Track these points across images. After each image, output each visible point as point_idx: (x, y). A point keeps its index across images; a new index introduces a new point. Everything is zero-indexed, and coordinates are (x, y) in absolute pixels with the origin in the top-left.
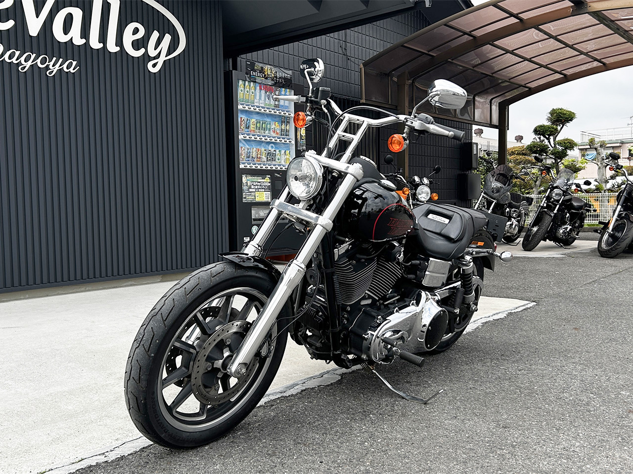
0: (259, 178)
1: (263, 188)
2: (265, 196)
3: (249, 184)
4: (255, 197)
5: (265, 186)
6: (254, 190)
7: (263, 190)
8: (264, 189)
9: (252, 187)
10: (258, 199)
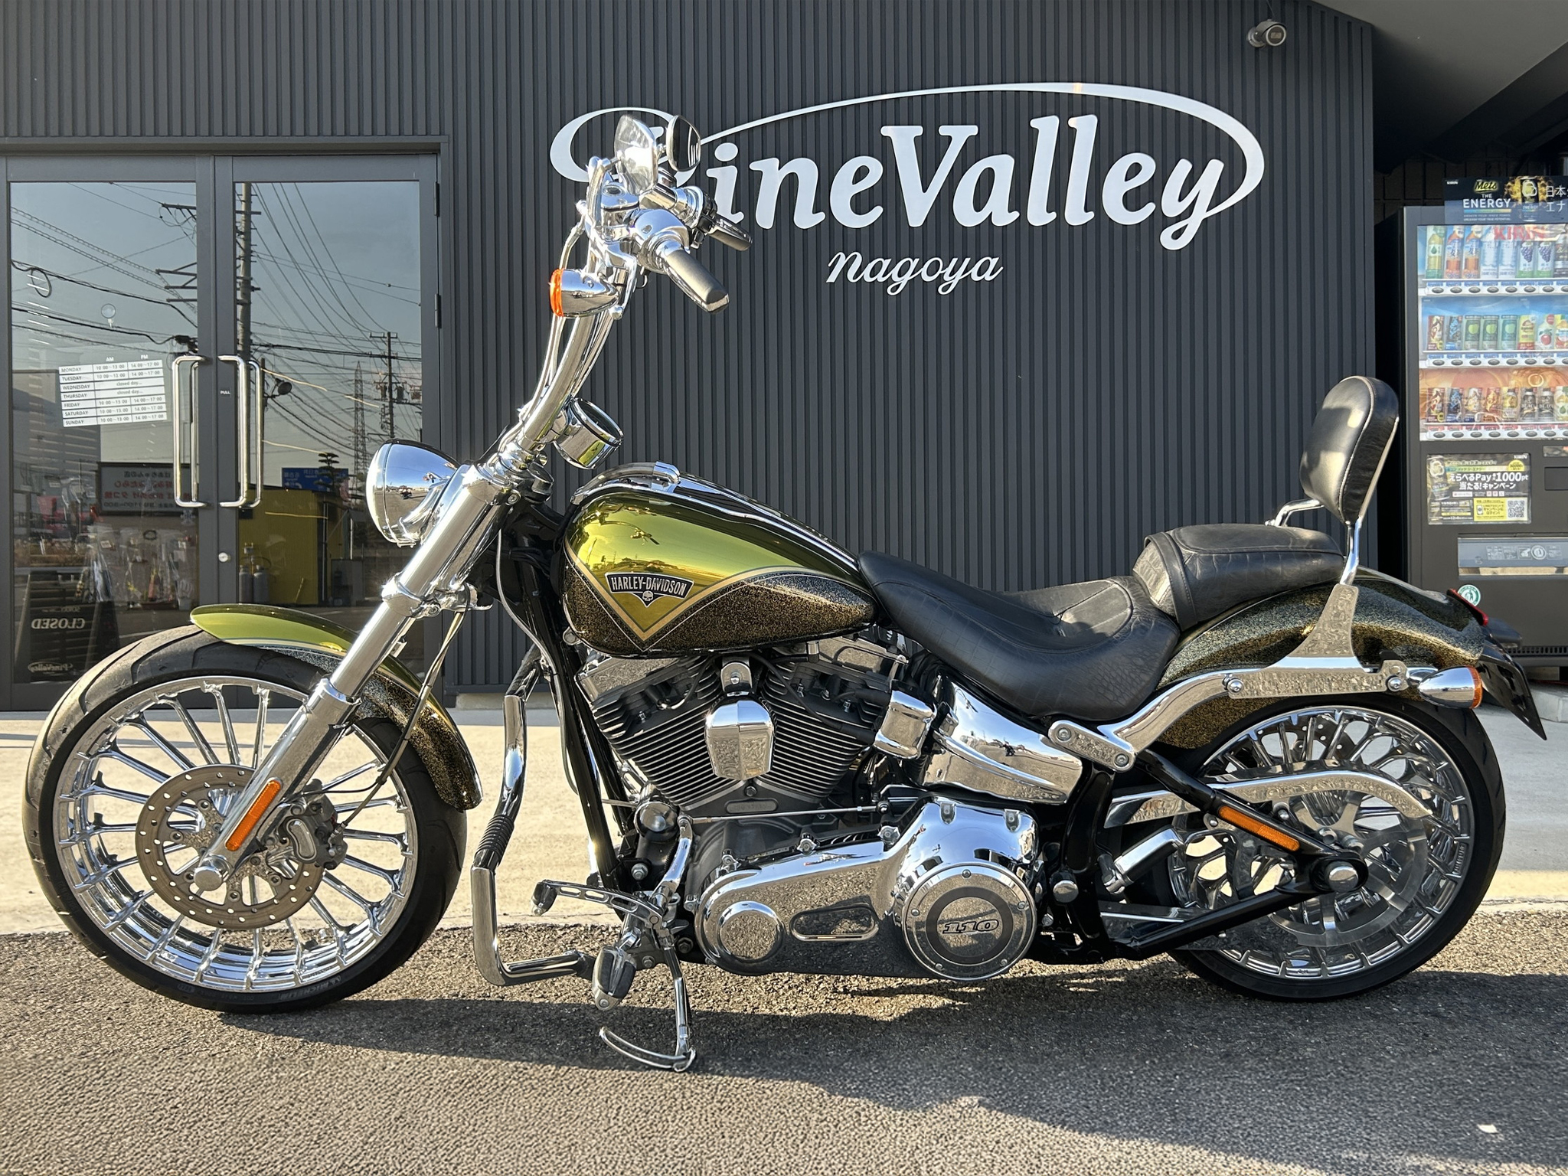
0: (1487, 462)
1: (1501, 489)
2: (1507, 507)
3: (1451, 480)
4: (1472, 511)
5: (1508, 482)
6: (1470, 494)
7: (1502, 493)
8: (1507, 490)
9: (1463, 485)
10: (1481, 517)
